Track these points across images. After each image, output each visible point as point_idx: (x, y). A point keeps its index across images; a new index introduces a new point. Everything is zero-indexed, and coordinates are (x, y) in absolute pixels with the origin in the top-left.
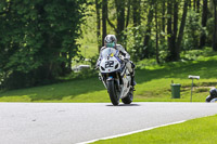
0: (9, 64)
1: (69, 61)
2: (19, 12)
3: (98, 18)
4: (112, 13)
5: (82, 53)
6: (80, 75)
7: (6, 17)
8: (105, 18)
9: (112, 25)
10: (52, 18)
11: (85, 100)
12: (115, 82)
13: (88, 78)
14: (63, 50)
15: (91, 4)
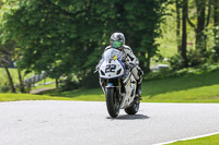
0: (88, 63)
1: (148, 60)
2: (98, 12)
3: (178, 17)
4: (192, 12)
5: (161, 53)
6: (159, 75)
7: (86, 16)
8: (185, 17)
9: (192, 25)
10: (131, 17)
11: (163, 101)
12: (115, 90)
13: (166, 78)
14: (141, 50)
15: (171, 3)
